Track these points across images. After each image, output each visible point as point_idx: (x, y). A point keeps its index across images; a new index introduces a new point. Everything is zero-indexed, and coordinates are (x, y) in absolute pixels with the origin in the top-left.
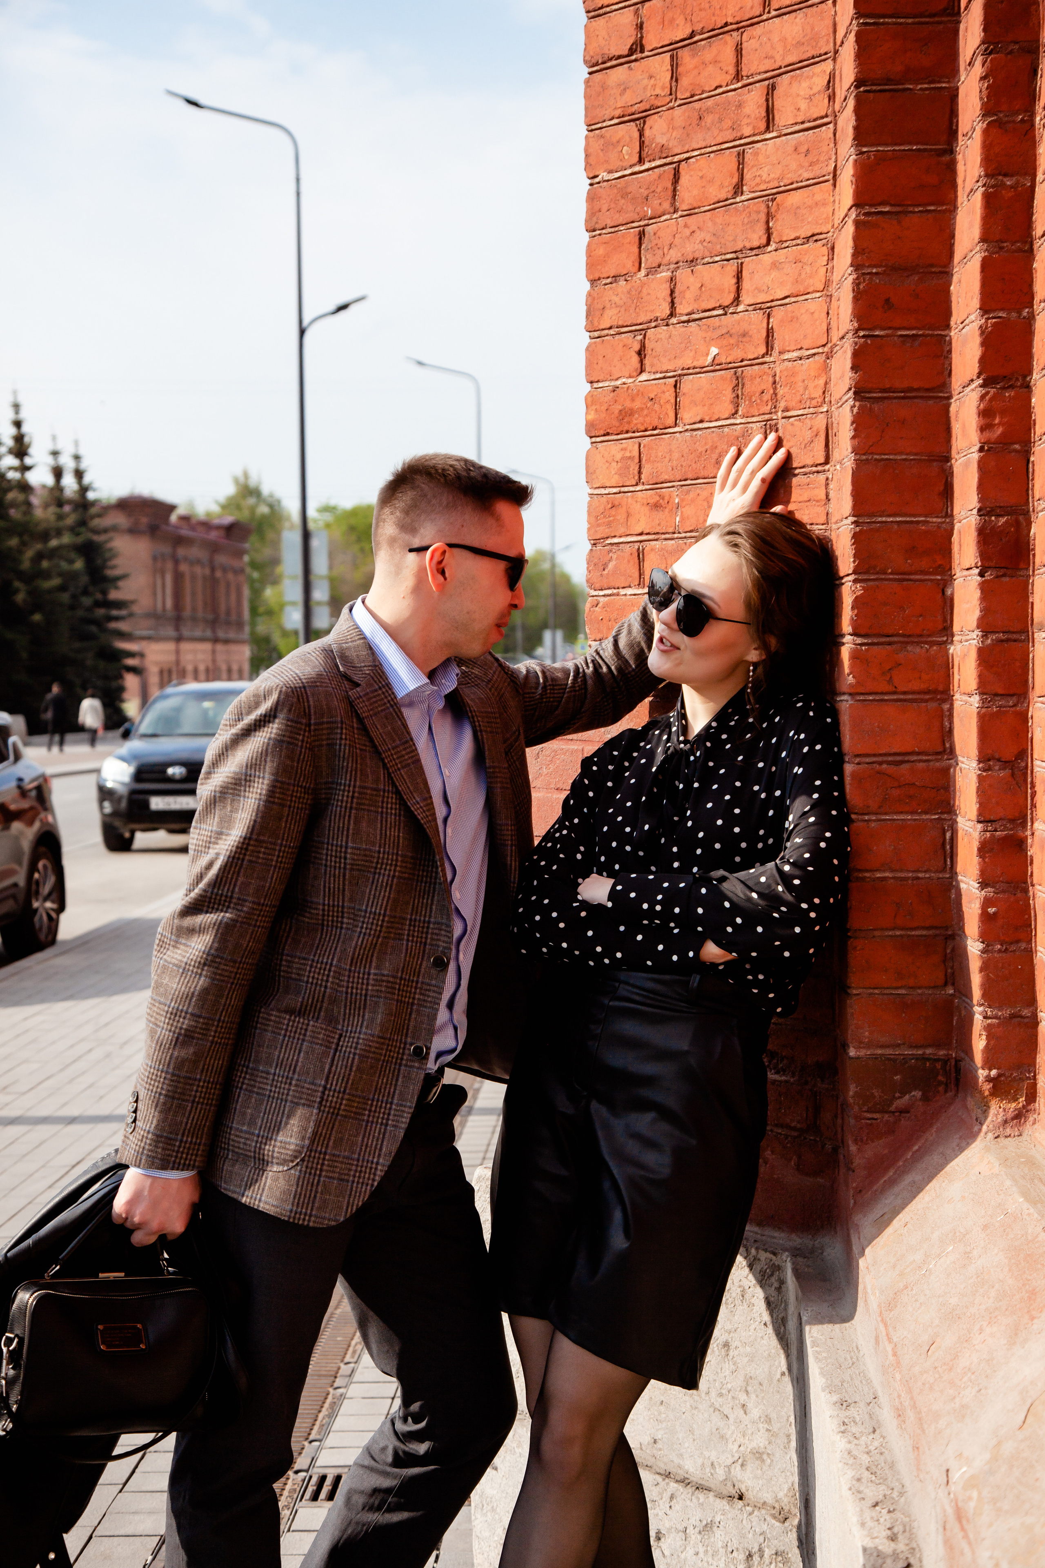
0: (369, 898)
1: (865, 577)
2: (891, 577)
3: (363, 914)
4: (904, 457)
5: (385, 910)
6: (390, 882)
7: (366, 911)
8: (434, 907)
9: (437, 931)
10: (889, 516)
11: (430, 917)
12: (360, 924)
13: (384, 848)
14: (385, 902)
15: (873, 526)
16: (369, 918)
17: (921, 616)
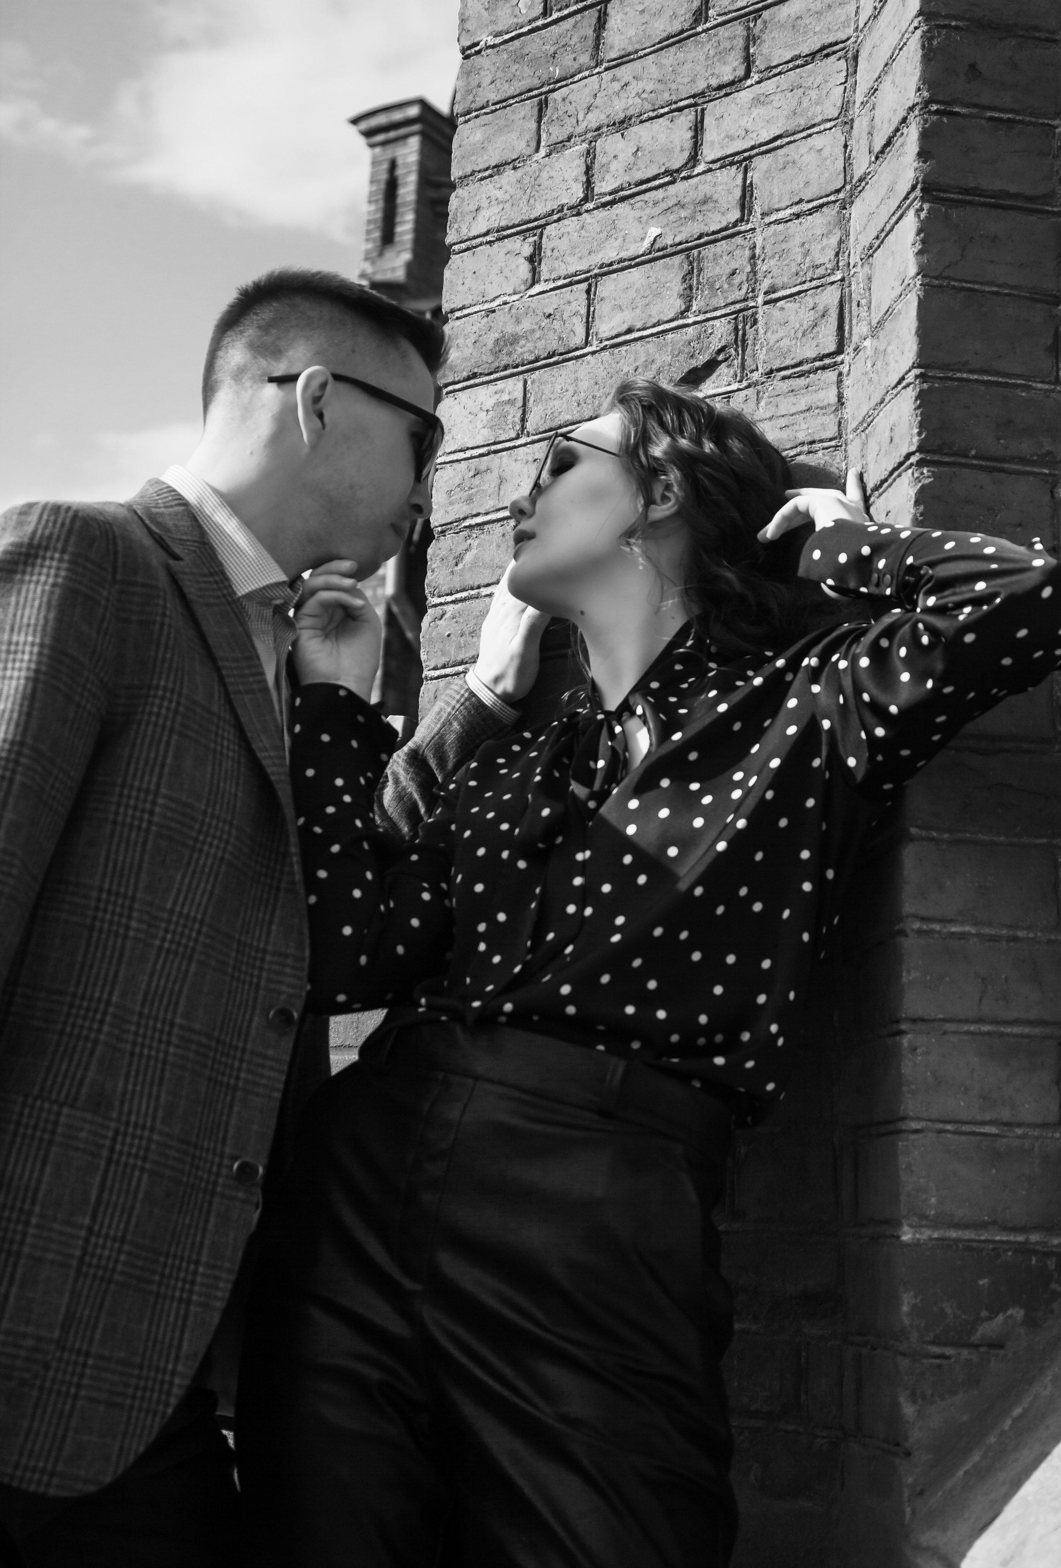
0: (179, 891)
1: (936, 458)
2: (975, 462)
3: (166, 915)
4: (995, 289)
5: (205, 913)
6: (215, 868)
7: (172, 912)
8: (274, 927)
9: (276, 968)
10: (972, 372)
11: (267, 943)
12: (161, 934)
13: (214, 809)
14: (205, 901)
15: (949, 383)
16: (177, 923)
17: (1020, 525)
